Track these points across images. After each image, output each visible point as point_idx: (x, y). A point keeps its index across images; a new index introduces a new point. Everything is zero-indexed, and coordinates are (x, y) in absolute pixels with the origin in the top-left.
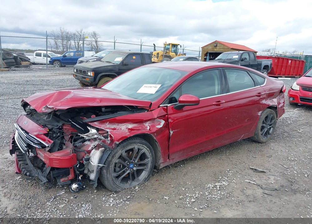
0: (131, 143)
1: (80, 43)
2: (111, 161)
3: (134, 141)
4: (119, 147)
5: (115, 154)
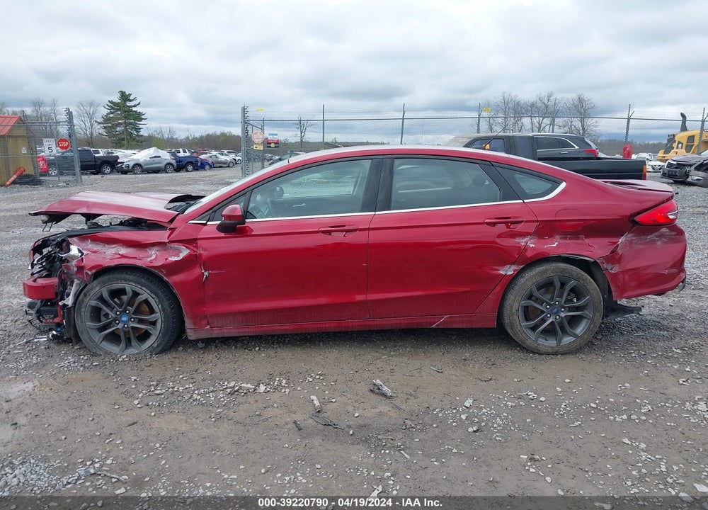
0: (117, 279)
1: (543, 125)
2: (83, 301)
3: (123, 276)
4: (95, 282)
5: (88, 291)
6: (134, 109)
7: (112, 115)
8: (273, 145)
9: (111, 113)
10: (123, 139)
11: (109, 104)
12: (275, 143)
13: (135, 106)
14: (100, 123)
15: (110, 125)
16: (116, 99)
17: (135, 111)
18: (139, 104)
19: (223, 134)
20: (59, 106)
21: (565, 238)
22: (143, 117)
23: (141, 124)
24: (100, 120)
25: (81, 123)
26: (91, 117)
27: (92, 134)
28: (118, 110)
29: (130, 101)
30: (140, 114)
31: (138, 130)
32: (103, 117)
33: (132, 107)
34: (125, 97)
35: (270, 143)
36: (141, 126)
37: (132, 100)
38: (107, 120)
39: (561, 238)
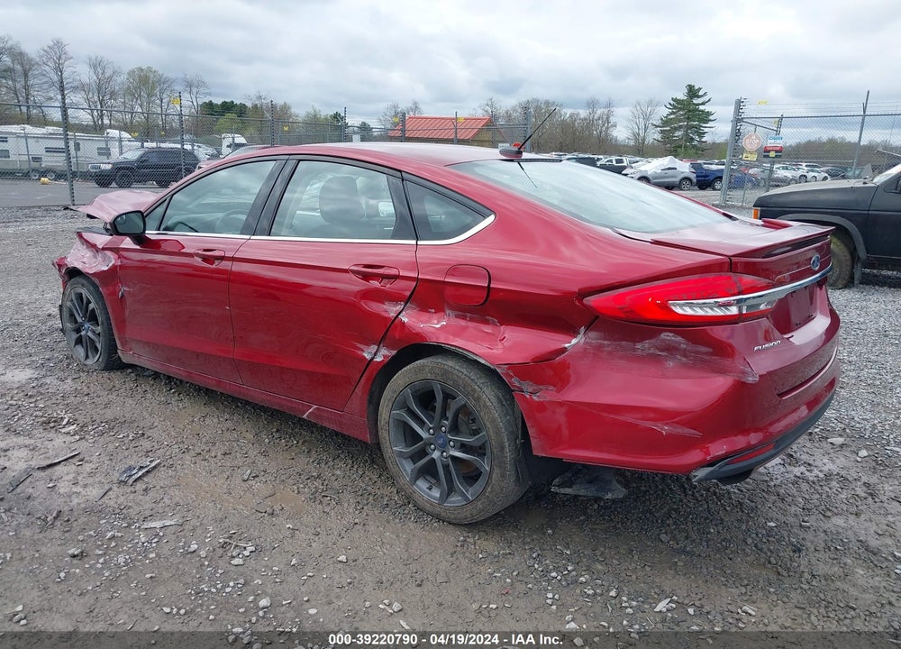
6: (701, 108)
7: (672, 116)
8: (772, 154)
9: (671, 114)
10: (680, 147)
11: (672, 102)
12: (776, 151)
13: (703, 104)
14: (657, 126)
15: (668, 128)
16: (682, 95)
17: (702, 111)
18: (709, 100)
19: (832, 141)
20: (613, 106)
21: (464, 318)
22: (711, 118)
23: (706, 128)
24: (658, 123)
25: (635, 126)
26: (646, 118)
27: (644, 140)
28: (681, 109)
29: (699, 97)
30: (709, 114)
31: (701, 135)
32: (662, 119)
33: (699, 105)
34: (693, 92)
35: (769, 151)
36: (706, 130)
37: (702, 96)
38: (666, 122)
39: (457, 316)
